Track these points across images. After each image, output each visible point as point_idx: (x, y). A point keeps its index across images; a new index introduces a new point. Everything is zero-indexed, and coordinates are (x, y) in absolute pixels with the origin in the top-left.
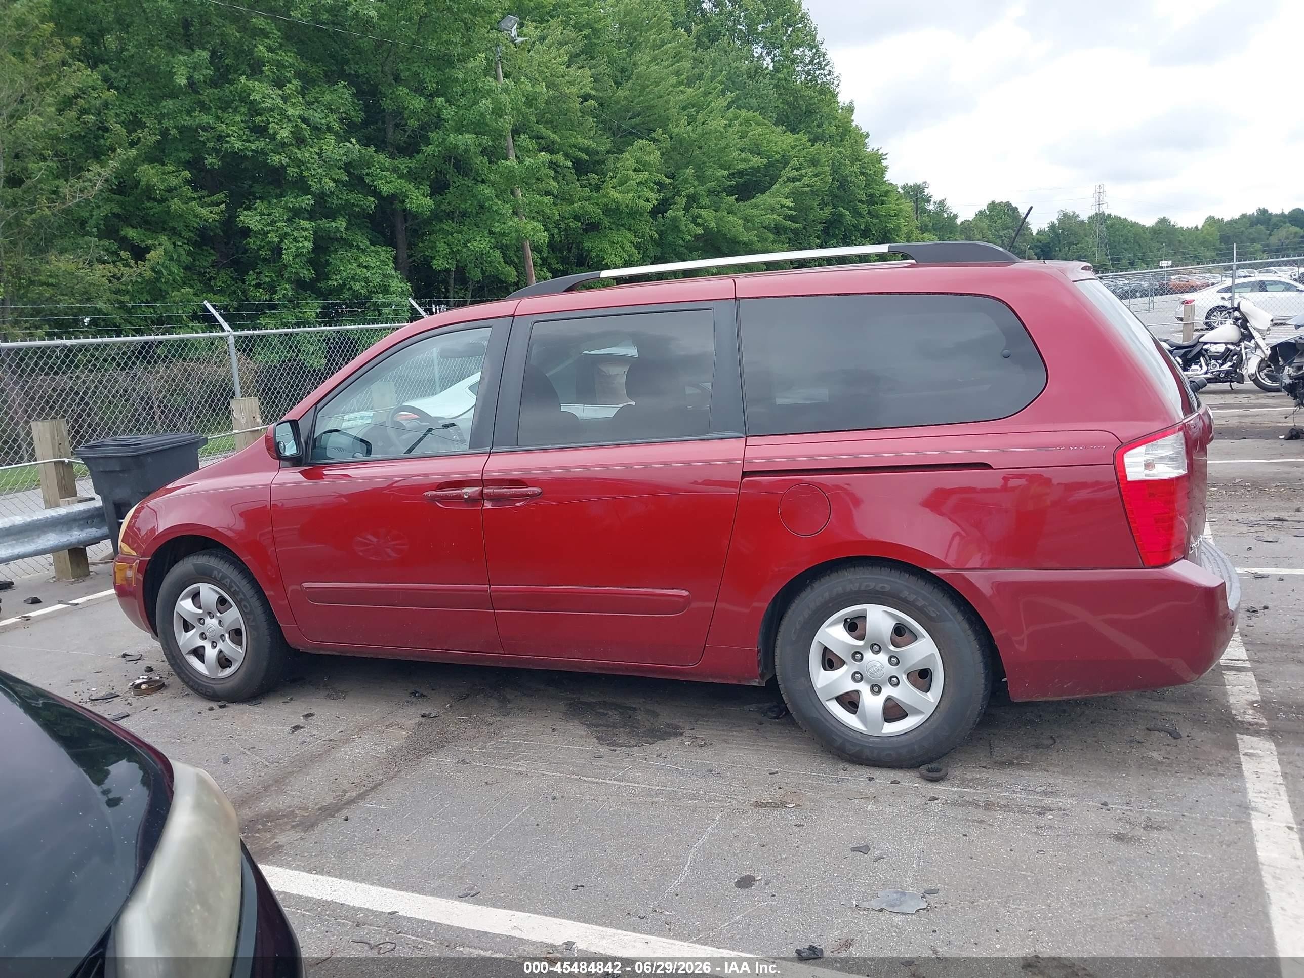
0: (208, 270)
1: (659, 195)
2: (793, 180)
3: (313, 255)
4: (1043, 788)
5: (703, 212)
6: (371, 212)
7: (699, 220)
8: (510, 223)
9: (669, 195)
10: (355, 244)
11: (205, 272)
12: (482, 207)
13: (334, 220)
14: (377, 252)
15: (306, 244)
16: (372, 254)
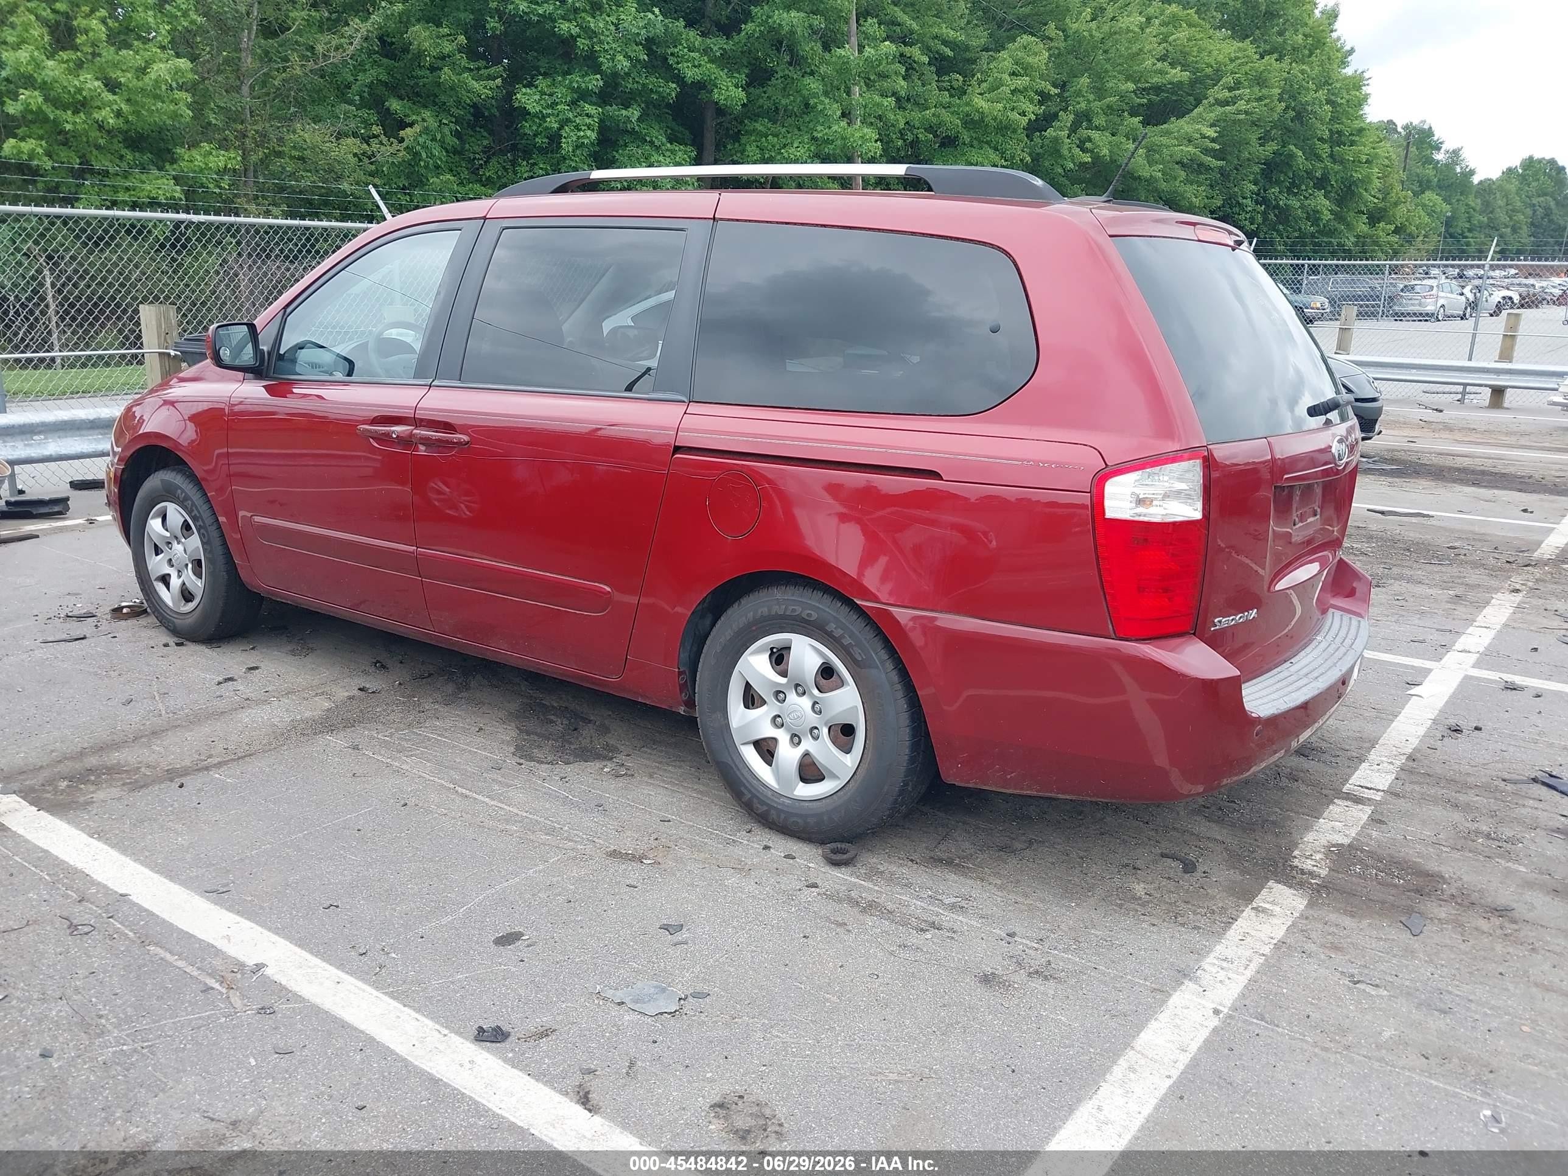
0: (477, 156)
1: (1039, 109)
2: (1225, 103)
3: (597, 149)
4: (953, 900)
5: (1095, 135)
6: (671, 101)
7: (1088, 145)
8: (835, 128)
9: (1053, 109)
10: (648, 139)
11: (475, 159)
12: (807, 105)
13: (626, 108)
14: (673, 152)
15: (589, 133)
16: (668, 154)
